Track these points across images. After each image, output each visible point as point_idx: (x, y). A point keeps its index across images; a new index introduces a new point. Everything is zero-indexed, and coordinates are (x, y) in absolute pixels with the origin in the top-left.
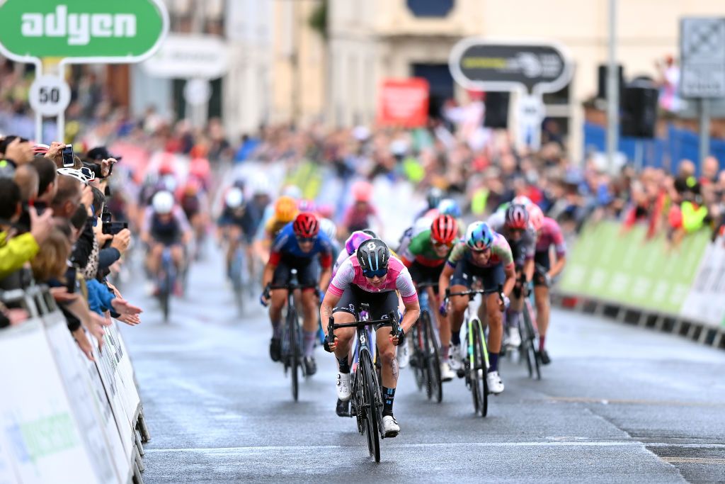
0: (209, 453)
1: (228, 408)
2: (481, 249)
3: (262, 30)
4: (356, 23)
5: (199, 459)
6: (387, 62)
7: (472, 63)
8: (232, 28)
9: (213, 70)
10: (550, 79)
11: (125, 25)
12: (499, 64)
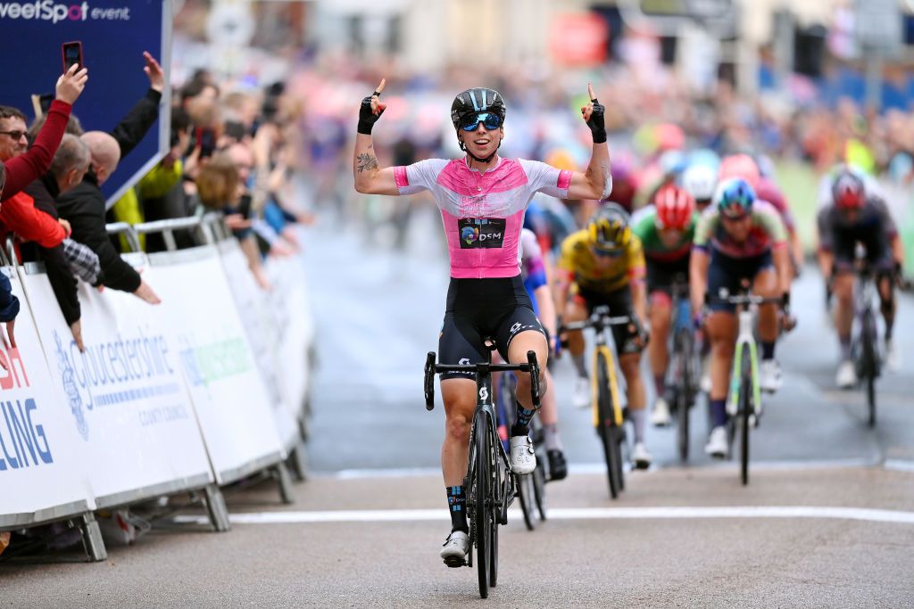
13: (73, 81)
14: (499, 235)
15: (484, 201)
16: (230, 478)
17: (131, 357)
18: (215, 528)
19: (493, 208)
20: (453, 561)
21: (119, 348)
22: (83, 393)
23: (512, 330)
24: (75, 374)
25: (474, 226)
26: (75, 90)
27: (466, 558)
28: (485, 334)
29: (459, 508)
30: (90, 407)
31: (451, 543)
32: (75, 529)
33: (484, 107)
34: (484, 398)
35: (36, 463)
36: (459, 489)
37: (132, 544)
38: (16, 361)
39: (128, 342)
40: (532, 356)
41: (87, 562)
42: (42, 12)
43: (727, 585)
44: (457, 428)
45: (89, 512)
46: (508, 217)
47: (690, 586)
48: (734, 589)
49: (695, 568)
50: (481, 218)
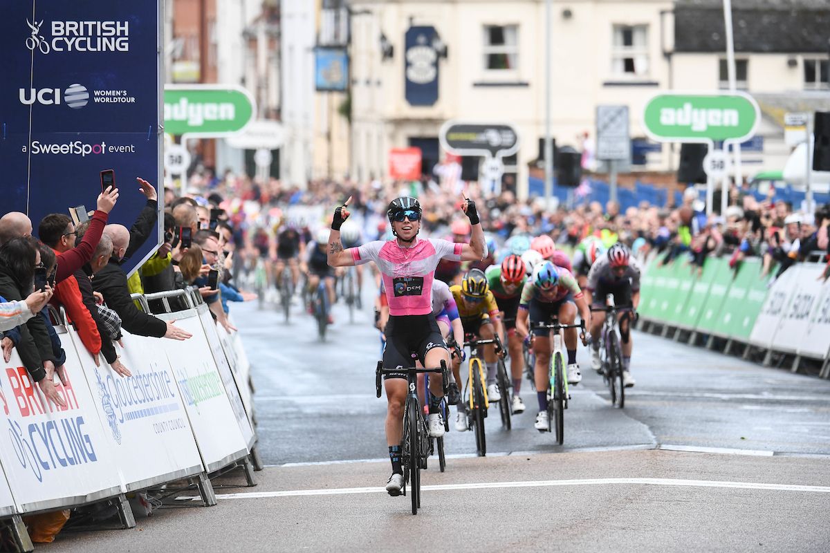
0: (298, 400)
1: (305, 370)
2: (549, 288)
3: (306, 116)
4: (371, 110)
5: (291, 404)
6: (393, 137)
7: (454, 137)
8: (285, 115)
9: (273, 144)
10: (508, 148)
11: (226, 111)
12: (472, 137)
13: (109, 198)
14: (420, 287)
15: (409, 267)
16: (214, 469)
17: (146, 386)
18: (206, 503)
19: (415, 270)
20: (394, 492)
21: (139, 380)
22: (117, 411)
23: (427, 347)
24: (110, 398)
25: (404, 282)
26: (110, 203)
27: (402, 490)
28: (411, 350)
29: (397, 459)
30: (122, 421)
31: (392, 481)
32: (113, 506)
33: (409, 206)
34: (413, 390)
35: (86, 462)
36: (397, 448)
37: (150, 515)
38: (69, 391)
39: (144, 376)
40: (443, 363)
41: (122, 529)
42: (74, 149)
43: (571, 533)
44: (395, 409)
45: (123, 494)
46: (425, 276)
47: (546, 534)
48: (576, 535)
49: (546, 521)
50: (408, 277)
